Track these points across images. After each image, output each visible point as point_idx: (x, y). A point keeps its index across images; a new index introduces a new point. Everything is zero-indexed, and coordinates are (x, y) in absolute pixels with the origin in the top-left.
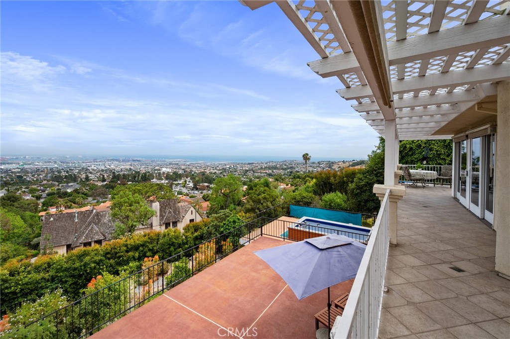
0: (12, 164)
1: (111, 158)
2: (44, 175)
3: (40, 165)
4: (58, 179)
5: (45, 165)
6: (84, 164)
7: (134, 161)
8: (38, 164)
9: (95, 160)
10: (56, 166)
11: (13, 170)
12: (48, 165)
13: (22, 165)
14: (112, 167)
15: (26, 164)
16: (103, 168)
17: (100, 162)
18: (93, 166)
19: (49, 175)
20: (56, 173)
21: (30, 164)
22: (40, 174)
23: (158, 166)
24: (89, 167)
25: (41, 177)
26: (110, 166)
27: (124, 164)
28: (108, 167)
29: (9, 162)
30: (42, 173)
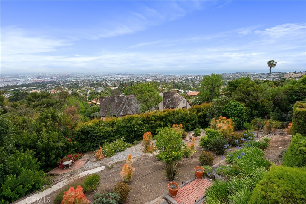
0: (71, 77)
1: (117, 73)
2: (86, 83)
3: (83, 77)
4: (92, 85)
5: (86, 78)
6: (104, 77)
7: (130, 74)
8: (82, 77)
9: (109, 75)
10: (91, 78)
11: (73, 81)
12: (87, 78)
13: (76, 78)
14: (118, 78)
15: (77, 77)
16: (114, 79)
17: (112, 75)
18: (108, 78)
19: (89, 83)
20: (91, 82)
21: (79, 77)
22: (84, 83)
23: (144, 77)
24: (106, 78)
25: (85, 84)
26: (117, 78)
27: (125, 77)
28: (116, 78)
29: (70, 76)
30: (85, 82)
